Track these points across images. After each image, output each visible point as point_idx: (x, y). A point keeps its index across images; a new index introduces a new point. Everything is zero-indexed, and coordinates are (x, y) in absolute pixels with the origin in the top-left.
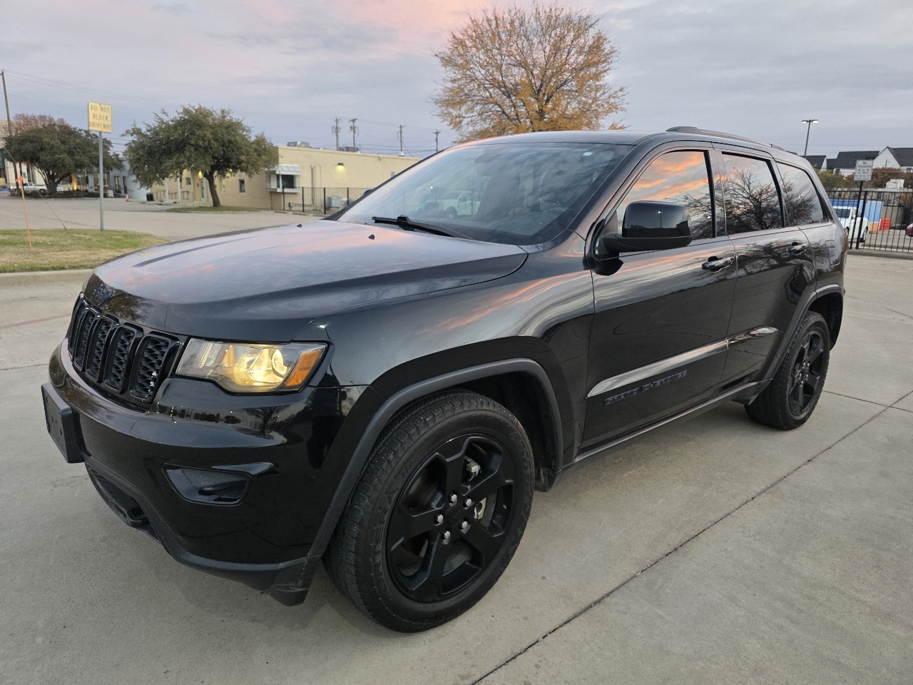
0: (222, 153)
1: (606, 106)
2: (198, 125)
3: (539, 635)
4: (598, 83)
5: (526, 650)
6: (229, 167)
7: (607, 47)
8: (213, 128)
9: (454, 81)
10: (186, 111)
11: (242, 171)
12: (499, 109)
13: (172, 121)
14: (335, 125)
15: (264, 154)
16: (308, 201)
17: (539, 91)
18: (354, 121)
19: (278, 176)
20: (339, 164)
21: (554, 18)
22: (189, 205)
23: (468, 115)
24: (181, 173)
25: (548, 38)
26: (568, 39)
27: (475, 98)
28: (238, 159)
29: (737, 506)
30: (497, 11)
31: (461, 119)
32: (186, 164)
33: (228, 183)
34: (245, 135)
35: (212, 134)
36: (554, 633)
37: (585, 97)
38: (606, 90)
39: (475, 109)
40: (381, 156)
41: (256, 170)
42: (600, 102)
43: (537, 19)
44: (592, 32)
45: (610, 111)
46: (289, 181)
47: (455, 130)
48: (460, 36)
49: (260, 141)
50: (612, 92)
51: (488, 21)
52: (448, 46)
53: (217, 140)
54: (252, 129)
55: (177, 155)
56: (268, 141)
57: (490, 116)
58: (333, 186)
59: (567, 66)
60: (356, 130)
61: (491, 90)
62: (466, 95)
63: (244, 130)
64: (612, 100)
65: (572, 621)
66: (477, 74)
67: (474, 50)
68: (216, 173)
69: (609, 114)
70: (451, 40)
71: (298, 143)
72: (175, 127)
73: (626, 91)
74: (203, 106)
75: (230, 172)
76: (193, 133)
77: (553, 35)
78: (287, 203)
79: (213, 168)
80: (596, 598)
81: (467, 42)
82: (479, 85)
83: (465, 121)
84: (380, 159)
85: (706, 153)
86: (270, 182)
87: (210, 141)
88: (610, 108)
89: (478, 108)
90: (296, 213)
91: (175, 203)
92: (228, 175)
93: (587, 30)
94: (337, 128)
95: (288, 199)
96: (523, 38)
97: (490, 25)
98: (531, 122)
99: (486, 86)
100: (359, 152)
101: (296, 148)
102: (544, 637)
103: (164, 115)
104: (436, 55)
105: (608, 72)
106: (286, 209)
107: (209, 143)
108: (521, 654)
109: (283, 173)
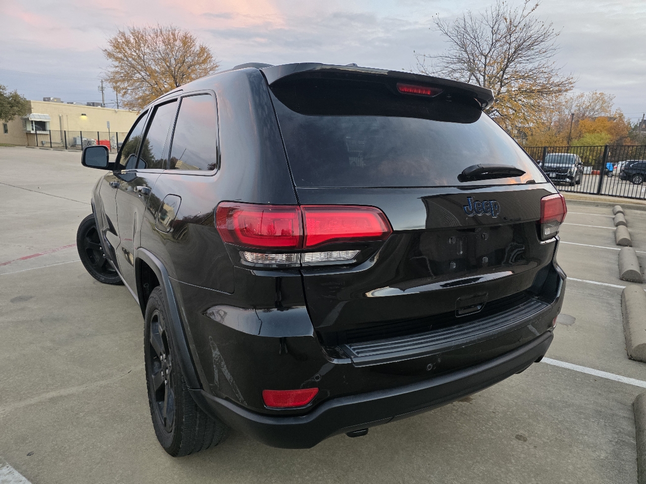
14: (101, 86)
16: (57, 140)
19: (32, 121)
46: (41, 125)
58: (73, 129)
71: (51, 99)
78: (39, 140)
86: (25, 126)
106: (39, 145)
109: (35, 120)
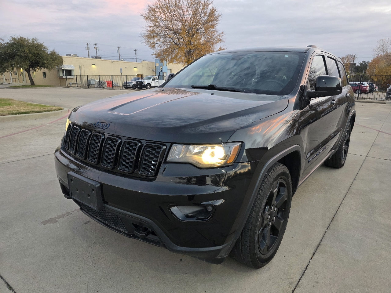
0: (34, 59)
1: (216, 39)
2: (20, 46)
3: (307, 262)
4: (213, 29)
5: (306, 268)
6: (38, 66)
7: (216, 14)
8: (29, 47)
9: (151, 27)
10: (14, 39)
11: (44, 68)
12: (171, 40)
13: (6, 44)
14: (87, 46)
15: (56, 60)
16: (79, 82)
17: (188, 33)
18: (96, 44)
19: (63, 70)
20: (93, 65)
22: (17, 85)
23: (158, 42)
24: (13, 69)
25: (191, 9)
26: (200, 10)
27: (160, 35)
28: (43, 62)
29: (342, 200)
31: (155, 44)
32: (16, 65)
33: (37, 74)
34: (45, 51)
35: (28, 50)
36: (312, 260)
37: (208, 35)
38: (216, 33)
40: (113, 61)
41: (52, 68)
42: (214, 38)
44: (210, 7)
45: (218, 42)
46: (69, 72)
47: (152, 49)
48: (152, 7)
49: (53, 54)
50: (218, 34)
52: (146, 11)
53: (31, 53)
54: (49, 48)
55: (11, 61)
56: (57, 53)
57: (167, 43)
58: (91, 74)
59: (200, 22)
60: (97, 49)
61: (167, 32)
62: (156, 33)
63: (44, 48)
64: (219, 37)
65: (315, 253)
66: (161, 24)
67: (159, 13)
68: (31, 69)
69: (218, 43)
70: (148, 8)
71: (72, 55)
72: (8, 47)
73: (224, 33)
74: (22, 37)
75: (38, 69)
76: (18, 50)
77: (193, 8)
79: (30, 67)
80: (318, 243)
81: (156, 10)
82: (162, 29)
83: (157, 45)
84: (112, 62)
85: (323, 56)
86: (59, 73)
88: (218, 41)
89: (162, 39)
90: (74, 87)
91: (9, 84)
92: (37, 70)
93: (208, 6)
94: (88, 48)
95: (69, 81)
96: (180, 8)
97: (166, 2)
98: (186, 46)
99: (165, 29)
100: (102, 59)
101: (71, 57)
102: (310, 262)
103: (2, 41)
104: (142, 15)
105: (217, 25)
106: (68, 86)
107: (27, 55)
108: (305, 270)
109: (65, 69)
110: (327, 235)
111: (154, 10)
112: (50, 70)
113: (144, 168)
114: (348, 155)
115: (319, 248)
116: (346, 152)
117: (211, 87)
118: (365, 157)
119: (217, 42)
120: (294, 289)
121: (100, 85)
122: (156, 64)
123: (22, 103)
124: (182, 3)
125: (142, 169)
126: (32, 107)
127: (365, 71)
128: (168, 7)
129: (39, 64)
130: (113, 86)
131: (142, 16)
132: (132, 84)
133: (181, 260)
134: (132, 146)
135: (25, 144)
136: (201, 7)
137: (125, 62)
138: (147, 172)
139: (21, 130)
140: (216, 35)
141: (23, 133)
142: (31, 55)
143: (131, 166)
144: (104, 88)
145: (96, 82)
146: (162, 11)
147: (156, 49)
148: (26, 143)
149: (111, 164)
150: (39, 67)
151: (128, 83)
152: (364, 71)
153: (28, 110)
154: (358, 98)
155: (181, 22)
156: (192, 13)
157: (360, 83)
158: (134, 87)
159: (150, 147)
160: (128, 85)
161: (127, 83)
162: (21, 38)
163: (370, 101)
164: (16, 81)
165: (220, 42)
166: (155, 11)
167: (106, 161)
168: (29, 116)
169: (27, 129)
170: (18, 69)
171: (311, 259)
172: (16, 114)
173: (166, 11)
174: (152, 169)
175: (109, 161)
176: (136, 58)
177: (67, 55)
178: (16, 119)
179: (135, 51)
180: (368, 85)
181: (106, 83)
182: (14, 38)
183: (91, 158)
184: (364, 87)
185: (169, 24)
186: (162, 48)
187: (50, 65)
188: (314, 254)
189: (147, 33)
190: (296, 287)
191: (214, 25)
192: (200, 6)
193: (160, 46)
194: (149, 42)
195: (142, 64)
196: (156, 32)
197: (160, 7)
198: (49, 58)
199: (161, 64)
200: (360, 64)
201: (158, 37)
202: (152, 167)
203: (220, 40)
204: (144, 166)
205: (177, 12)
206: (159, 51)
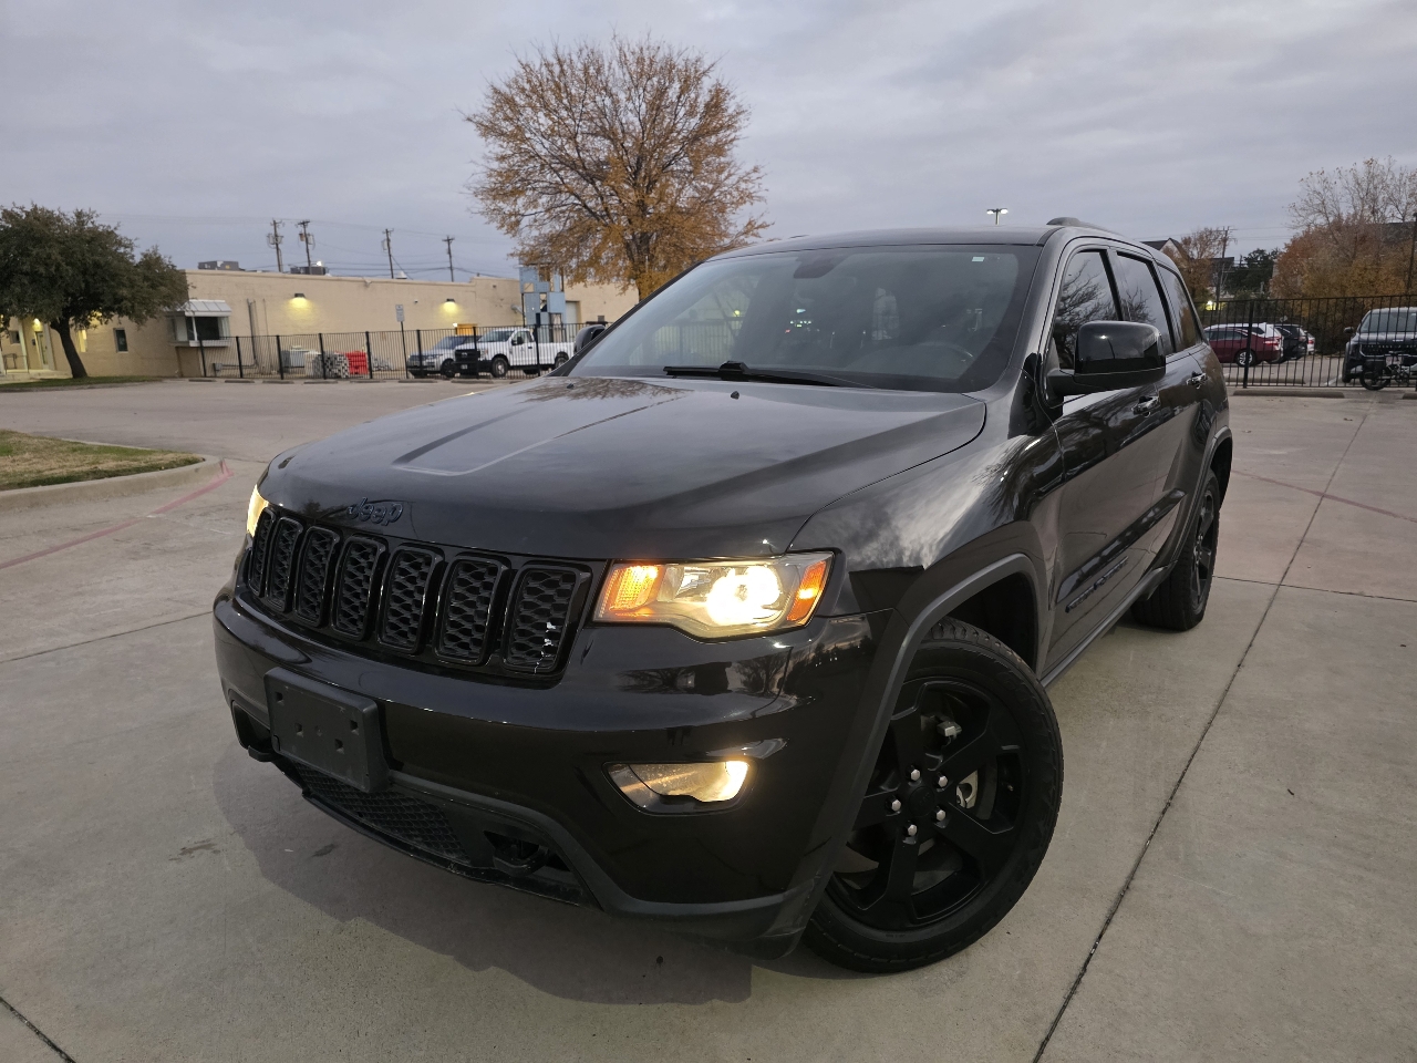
0: (83, 285)
1: (735, 193)
2: (33, 238)
3: (1087, 947)
4: (722, 159)
5: (1085, 968)
6: (96, 307)
7: (731, 106)
8: (63, 243)
9: (502, 158)
10: (9, 215)
11: (121, 315)
12: (576, 202)
14: (272, 232)
15: (162, 285)
16: (247, 359)
17: (636, 173)
18: (304, 224)
19: (189, 319)
20: (297, 295)
21: (647, 62)
22: (22, 374)
23: (529, 212)
24: (6, 323)
25: (641, 91)
26: (673, 93)
27: (537, 185)
28: (115, 294)
29: (1200, 737)
30: (560, 53)
31: (518, 217)
32: (14, 306)
33: (92, 338)
34: (125, 253)
35: (61, 254)
36: (1102, 940)
37: (707, 181)
38: (732, 171)
39: (540, 201)
40: (368, 280)
41: (148, 312)
42: (726, 188)
43: (623, 63)
44: (707, 83)
45: (741, 201)
46: (210, 326)
47: (510, 236)
48: (504, 89)
49: (152, 262)
50: (741, 173)
51: (547, 65)
52: (486, 105)
53: (72, 264)
54: (136, 243)
56: (167, 261)
57: (563, 212)
58: (290, 332)
59: (675, 134)
60: (310, 239)
61: (561, 174)
62: (522, 180)
63: (120, 244)
64: (743, 185)
65: (1114, 919)
66: (538, 147)
67: (529, 110)
68: (71, 321)
69: (741, 207)
70: (491, 95)
71: (219, 264)
73: (762, 171)
74: (39, 206)
75: (98, 318)
76: (25, 253)
77: (649, 89)
78: (209, 362)
79: (67, 313)
80: (1121, 883)
81: (517, 99)
82: (542, 166)
83: (525, 221)
84: (366, 285)
85: (1103, 253)
86: (174, 330)
87: (58, 267)
88: (742, 198)
89: (544, 199)
90: (229, 380)
92: (95, 322)
93: (699, 79)
94: (276, 236)
95: (211, 359)
96: (603, 92)
97: (551, 72)
98: (630, 221)
99: (553, 166)
100: (328, 275)
101: (216, 271)
102: (1095, 947)
104: (469, 119)
105: (735, 142)
106: (209, 374)
107: (57, 269)
108: (1082, 975)
109: (197, 314)
110: (1149, 857)
111: (510, 101)
112: (140, 320)
113: (521, 647)
114: (1215, 582)
115: (1125, 901)
116: (1206, 572)
117: (731, 372)
118: (1274, 588)
119: (738, 204)
120: (1047, 1039)
121: (326, 368)
122: (522, 287)
123: (52, 445)
124: (607, 73)
125: (514, 651)
126: (91, 457)
127: (1267, 283)
128: (560, 89)
129: (102, 301)
130: (370, 369)
131: (470, 123)
132: (442, 359)
133: (660, 960)
134: (479, 577)
135: (80, 590)
136: (677, 86)
137: (410, 281)
138: (529, 660)
139: (56, 542)
140: (733, 179)
141: (64, 550)
142: (71, 272)
143: (477, 642)
144: (338, 377)
145: (309, 356)
146: (538, 105)
147: (524, 235)
148: (81, 586)
149: (412, 638)
150: (100, 311)
151: (426, 357)
152: (1262, 284)
153: (77, 469)
154: (1245, 380)
155: (609, 138)
156: (644, 106)
157: (1250, 328)
158: (448, 370)
159: (537, 576)
160: (425, 363)
161: (421, 357)
162: (35, 208)
163: (1289, 388)
164: (18, 365)
165: (748, 203)
166: (516, 105)
167: (394, 627)
168: (81, 489)
169: (80, 535)
170: (25, 320)
171: (1100, 937)
172: (35, 483)
173: (553, 102)
174: (548, 649)
175: (404, 628)
176: (451, 268)
177: (202, 266)
178: (34, 503)
179: (446, 244)
180: (1278, 334)
181: (347, 362)
182: (9, 209)
183: (344, 621)
184: (1265, 339)
185: (566, 147)
186: (546, 230)
187: (141, 303)
188: (1108, 922)
189: (493, 179)
190: (1052, 1030)
191: (726, 143)
192: (672, 81)
193: (538, 224)
194: (500, 210)
195: (473, 289)
196: (523, 175)
197: (534, 90)
198: (136, 278)
199: (543, 285)
200: (1246, 259)
201: (529, 193)
202: (548, 642)
203: (750, 196)
204: (520, 640)
205: (591, 105)
206: (532, 243)
